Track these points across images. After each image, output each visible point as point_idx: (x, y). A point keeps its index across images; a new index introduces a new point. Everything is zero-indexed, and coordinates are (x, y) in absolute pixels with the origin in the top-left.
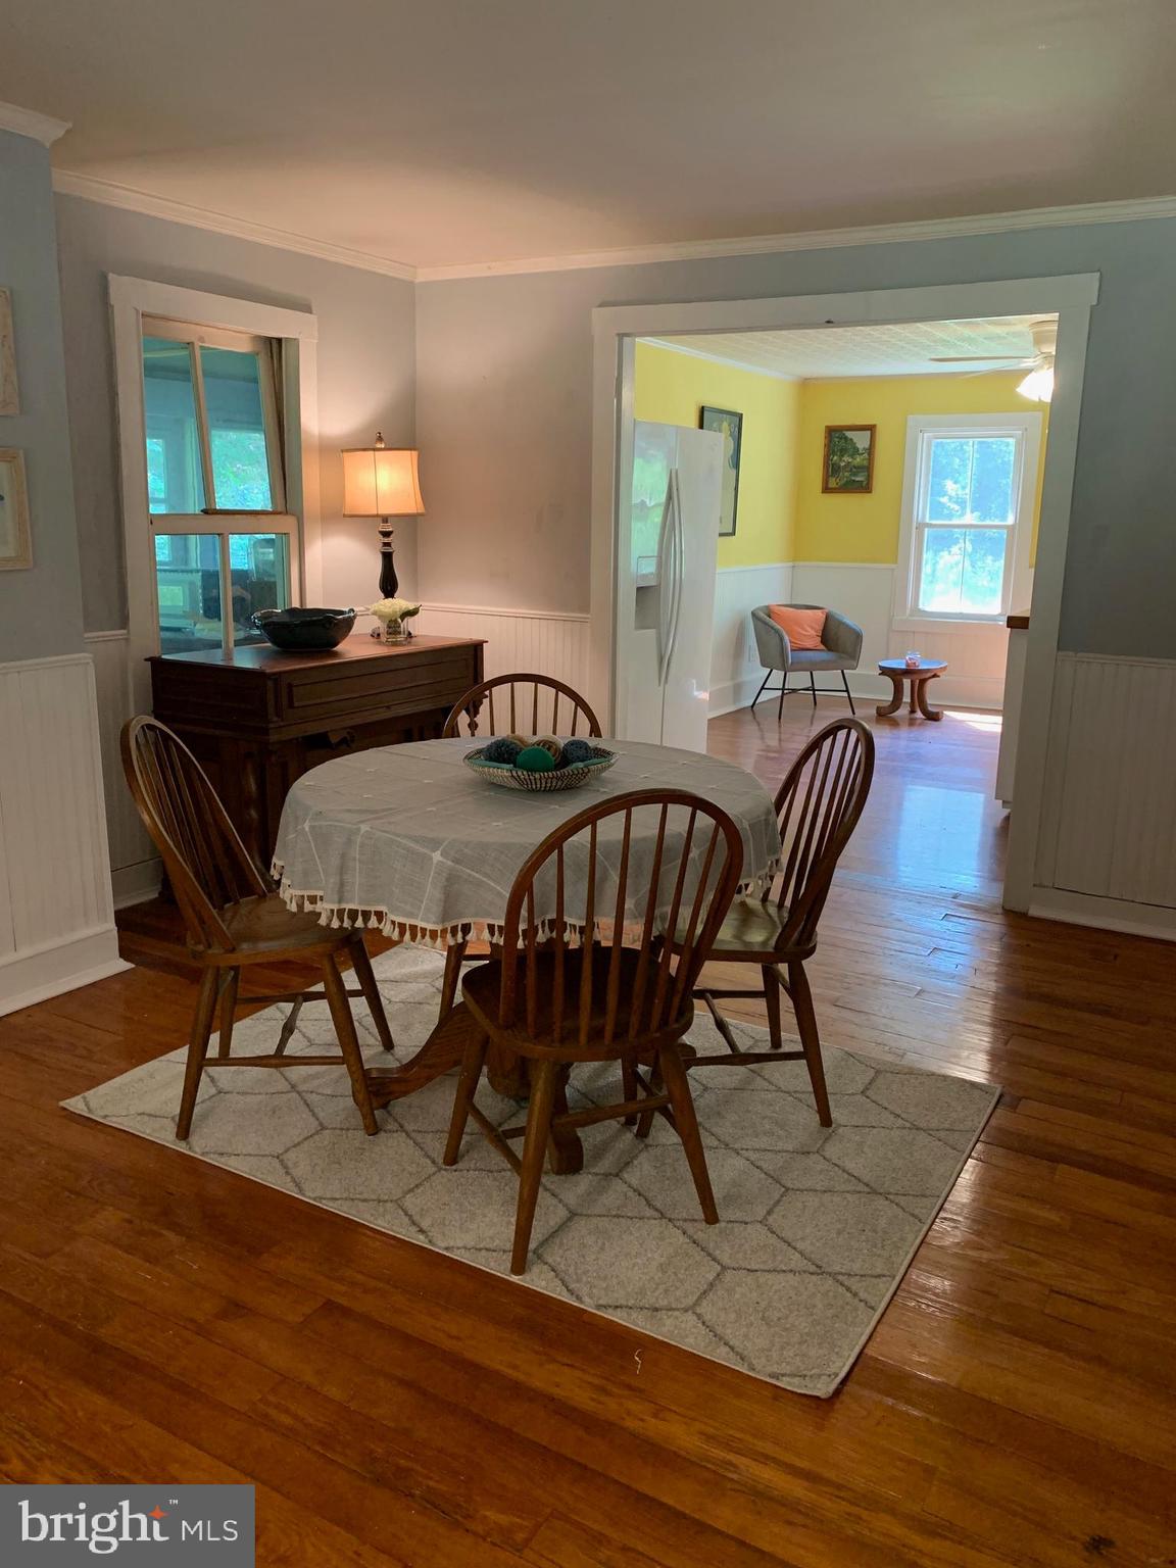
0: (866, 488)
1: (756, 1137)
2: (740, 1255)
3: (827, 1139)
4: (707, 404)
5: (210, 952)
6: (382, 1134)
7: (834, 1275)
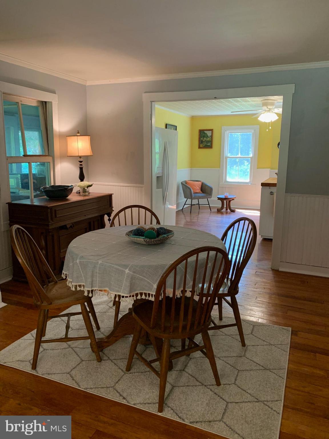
0: (211, 147)
1: (224, 352)
2: (231, 397)
3: (245, 351)
4: (168, 123)
5: (43, 304)
6: (103, 361)
7: (263, 402)
